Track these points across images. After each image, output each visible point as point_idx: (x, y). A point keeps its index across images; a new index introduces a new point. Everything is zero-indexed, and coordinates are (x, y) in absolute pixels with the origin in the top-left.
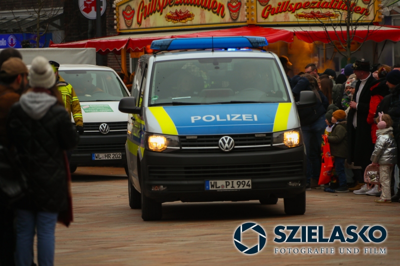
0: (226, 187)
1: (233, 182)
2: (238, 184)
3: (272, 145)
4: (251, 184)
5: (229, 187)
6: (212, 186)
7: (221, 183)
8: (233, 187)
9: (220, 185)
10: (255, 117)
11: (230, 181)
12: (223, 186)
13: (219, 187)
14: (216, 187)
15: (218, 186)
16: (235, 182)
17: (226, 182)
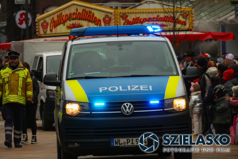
0: (127, 144)
1: (132, 139)
2: (136, 141)
3: (163, 110)
4: (147, 141)
5: (130, 144)
6: (116, 143)
7: (123, 141)
8: (132, 144)
9: (122, 143)
10: (150, 87)
11: (131, 139)
12: (124, 143)
13: (122, 144)
14: (119, 144)
15: (120, 143)
16: (135, 139)
17: (127, 140)
